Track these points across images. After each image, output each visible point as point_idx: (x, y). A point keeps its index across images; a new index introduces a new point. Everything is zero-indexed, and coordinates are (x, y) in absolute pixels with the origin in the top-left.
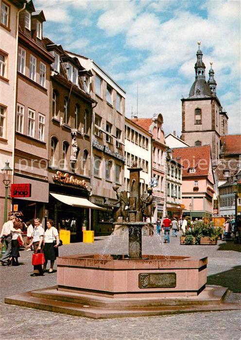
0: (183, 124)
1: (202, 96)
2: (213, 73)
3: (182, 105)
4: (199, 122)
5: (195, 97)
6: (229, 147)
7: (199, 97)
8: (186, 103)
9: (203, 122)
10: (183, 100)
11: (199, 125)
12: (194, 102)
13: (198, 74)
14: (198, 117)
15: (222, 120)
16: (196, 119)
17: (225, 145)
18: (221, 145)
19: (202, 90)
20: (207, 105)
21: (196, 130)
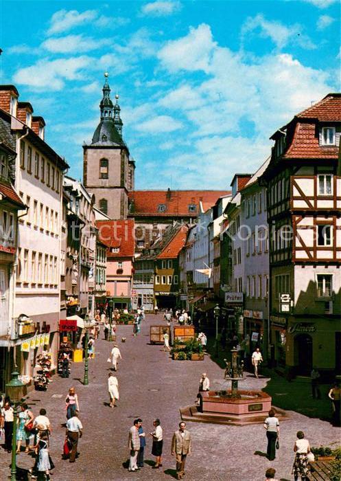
0: (85, 177)
1: (108, 143)
2: (119, 110)
3: (84, 154)
4: (104, 176)
5: (100, 143)
6: (139, 206)
7: (105, 144)
8: (90, 151)
9: (110, 176)
10: (86, 148)
11: (105, 180)
12: (99, 150)
13: (103, 114)
14: (104, 170)
15: (129, 171)
16: (102, 172)
17: (134, 203)
18: (129, 204)
19: (108, 136)
20: (115, 155)
21: (101, 185)
